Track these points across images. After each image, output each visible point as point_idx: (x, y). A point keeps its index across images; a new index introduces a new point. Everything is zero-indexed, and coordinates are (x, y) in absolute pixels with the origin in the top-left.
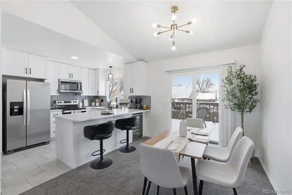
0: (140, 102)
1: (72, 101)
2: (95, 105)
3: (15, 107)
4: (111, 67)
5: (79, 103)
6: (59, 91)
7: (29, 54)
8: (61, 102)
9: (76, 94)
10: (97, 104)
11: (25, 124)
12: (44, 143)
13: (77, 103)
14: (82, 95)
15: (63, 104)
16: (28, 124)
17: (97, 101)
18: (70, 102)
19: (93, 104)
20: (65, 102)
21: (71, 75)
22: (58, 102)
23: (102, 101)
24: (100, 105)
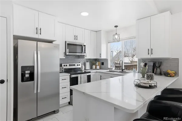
0: (159, 67)
1: (76, 64)
2: (96, 68)
3: (26, 72)
4: (116, 26)
5: (82, 67)
6: (65, 53)
7: (39, 12)
8: (66, 66)
9: (79, 57)
10: (98, 67)
11: (35, 92)
12: (54, 112)
13: (80, 67)
14: (85, 58)
15: (68, 67)
16: (39, 91)
17: (97, 64)
18: (74, 65)
19: (94, 67)
20: (70, 65)
21: (76, 37)
22: (64, 66)
23: (103, 64)
24: (100, 68)
